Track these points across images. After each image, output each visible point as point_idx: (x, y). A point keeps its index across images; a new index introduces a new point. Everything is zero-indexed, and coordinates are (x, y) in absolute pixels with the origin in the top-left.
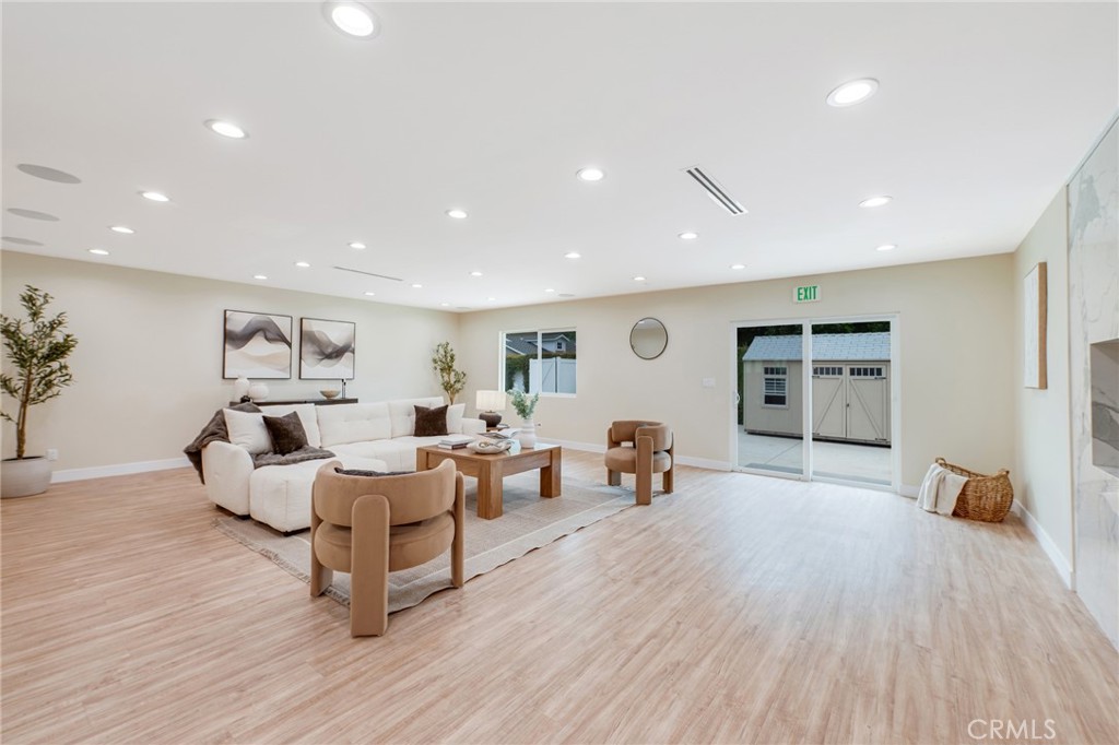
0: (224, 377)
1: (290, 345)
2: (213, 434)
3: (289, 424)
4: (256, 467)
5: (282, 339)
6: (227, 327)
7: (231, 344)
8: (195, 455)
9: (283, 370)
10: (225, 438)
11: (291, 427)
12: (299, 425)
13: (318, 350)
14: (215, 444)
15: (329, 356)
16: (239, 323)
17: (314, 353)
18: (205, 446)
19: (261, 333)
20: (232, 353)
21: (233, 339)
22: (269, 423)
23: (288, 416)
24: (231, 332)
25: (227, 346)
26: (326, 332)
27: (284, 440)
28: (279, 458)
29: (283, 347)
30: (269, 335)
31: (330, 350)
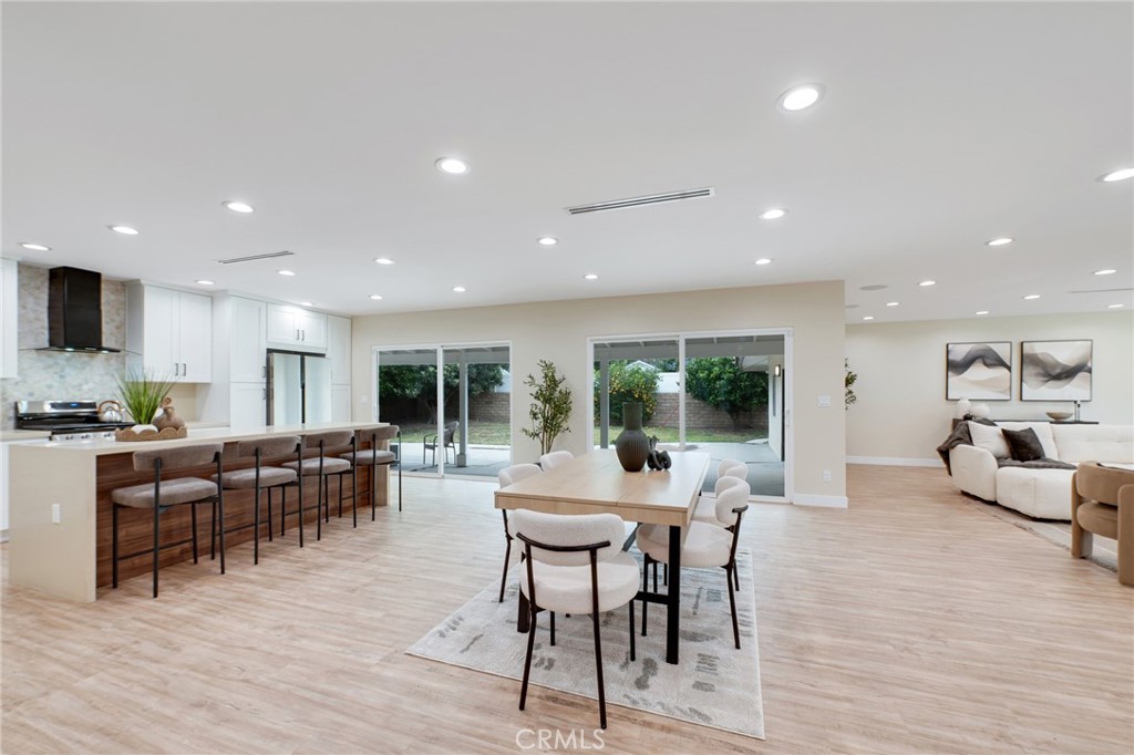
0: (947, 398)
1: (1009, 368)
2: (959, 439)
3: (1025, 437)
4: (1000, 466)
5: (1000, 363)
6: (950, 357)
7: (952, 371)
8: (945, 453)
9: (1003, 392)
10: (970, 442)
11: (1028, 440)
12: (1035, 438)
13: (1042, 371)
14: (961, 447)
15: (1058, 377)
16: (959, 353)
17: (1038, 375)
18: (953, 447)
19: (980, 360)
20: (953, 379)
21: (955, 367)
22: (1007, 435)
23: (1025, 431)
24: (952, 361)
25: (950, 373)
26: (1050, 353)
27: (1021, 449)
28: (1019, 463)
29: (1003, 371)
30: (988, 361)
31: (1058, 371)
